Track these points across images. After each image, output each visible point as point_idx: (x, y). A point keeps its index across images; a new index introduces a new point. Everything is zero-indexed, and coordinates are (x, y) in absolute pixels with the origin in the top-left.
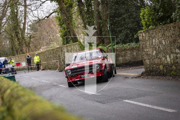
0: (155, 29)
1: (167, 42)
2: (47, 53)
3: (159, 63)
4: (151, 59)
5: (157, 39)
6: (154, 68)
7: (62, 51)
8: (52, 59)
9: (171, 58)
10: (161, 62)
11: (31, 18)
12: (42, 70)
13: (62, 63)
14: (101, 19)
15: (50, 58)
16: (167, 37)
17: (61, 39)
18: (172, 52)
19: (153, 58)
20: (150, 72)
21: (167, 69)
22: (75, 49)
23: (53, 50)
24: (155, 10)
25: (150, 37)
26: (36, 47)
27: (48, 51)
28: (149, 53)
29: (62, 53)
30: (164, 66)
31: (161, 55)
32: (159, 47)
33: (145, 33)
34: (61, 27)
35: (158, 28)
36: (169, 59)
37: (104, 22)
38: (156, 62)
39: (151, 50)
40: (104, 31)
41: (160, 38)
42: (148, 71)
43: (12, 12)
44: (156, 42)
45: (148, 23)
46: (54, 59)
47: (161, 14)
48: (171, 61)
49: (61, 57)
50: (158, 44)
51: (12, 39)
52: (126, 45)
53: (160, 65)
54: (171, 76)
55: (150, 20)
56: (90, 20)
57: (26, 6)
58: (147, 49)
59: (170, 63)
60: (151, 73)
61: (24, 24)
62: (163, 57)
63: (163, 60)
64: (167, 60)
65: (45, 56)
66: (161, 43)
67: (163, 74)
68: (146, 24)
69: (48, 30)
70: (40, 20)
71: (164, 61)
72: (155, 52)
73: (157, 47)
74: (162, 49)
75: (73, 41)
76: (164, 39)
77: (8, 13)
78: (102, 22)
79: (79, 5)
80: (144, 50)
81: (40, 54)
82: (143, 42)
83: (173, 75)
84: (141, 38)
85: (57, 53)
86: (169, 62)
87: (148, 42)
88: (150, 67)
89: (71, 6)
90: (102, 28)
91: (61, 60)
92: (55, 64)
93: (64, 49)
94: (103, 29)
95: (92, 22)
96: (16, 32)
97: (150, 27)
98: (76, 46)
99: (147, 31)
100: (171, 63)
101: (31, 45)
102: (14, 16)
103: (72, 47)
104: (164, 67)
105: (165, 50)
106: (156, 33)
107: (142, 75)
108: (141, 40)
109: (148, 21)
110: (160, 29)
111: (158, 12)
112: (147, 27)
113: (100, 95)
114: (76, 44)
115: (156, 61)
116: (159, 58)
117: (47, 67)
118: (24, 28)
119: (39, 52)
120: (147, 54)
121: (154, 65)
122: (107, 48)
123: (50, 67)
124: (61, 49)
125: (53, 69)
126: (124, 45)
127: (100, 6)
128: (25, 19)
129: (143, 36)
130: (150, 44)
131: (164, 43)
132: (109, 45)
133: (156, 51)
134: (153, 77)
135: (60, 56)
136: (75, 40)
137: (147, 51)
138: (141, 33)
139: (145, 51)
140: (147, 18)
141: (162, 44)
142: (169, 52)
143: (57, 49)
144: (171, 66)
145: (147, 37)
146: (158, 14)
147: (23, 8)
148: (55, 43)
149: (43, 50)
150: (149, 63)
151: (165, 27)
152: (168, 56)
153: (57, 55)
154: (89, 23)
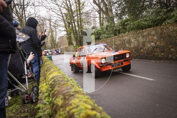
7: (68, 48)
11: (58, 37)
17: (68, 44)
26: (60, 46)
27: (64, 48)
34: (68, 40)
43: (51, 34)
51: (51, 44)
57: (56, 32)
61: (56, 38)
70: (60, 37)
77: (50, 35)
79: (73, 33)
89: (71, 33)
96: (53, 41)
101: (58, 46)
102: (52, 36)
103: (71, 47)
118: (56, 40)
127: (80, 33)
128: (56, 37)
136: (72, 44)
143: (66, 47)
147: (55, 33)
148: (66, 45)
149: (62, 47)
154: (77, 39)
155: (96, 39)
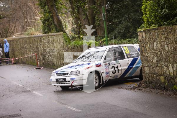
0: (157, 29)
1: (171, 48)
2: (22, 42)
3: (160, 73)
4: (151, 67)
5: (158, 42)
6: (153, 79)
7: (41, 41)
8: (27, 50)
9: (174, 69)
10: (163, 72)
12: (13, 64)
13: (40, 57)
14: (95, 4)
15: (25, 48)
16: (171, 42)
18: (175, 62)
19: (153, 66)
20: (149, 83)
21: (169, 82)
22: (59, 40)
23: (29, 38)
24: (159, 5)
25: (151, 39)
27: (22, 39)
28: (149, 59)
29: (41, 44)
30: (166, 77)
31: (163, 63)
32: (161, 53)
33: (145, 33)
34: (42, 8)
35: (160, 29)
36: (171, 70)
37: (99, 7)
38: (157, 72)
39: (151, 55)
40: (98, 19)
41: (162, 42)
42: (147, 81)
44: (157, 46)
45: (150, 20)
46: (30, 51)
47: (165, 11)
48: (173, 72)
49: (40, 49)
50: (160, 49)
52: (125, 41)
53: (161, 76)
54: (172, 91)
55: (153, 18)
56: (80, 4)
58: (147, 54)
59: (172, 75)
60: (151, 85)
62: (165, 66)
63: (165, 69)
64: (169, 71)
65: (18, 45)
66: (163, 48)
67: (164, 88)
68: (148, 21)
69: (24, 10)
71: (166, 71)
72: (155, 58)
73: (159, 53)
74: (164, 56)
75: (56, 29)
76: (167, 44)
78: (95, 8)
80: (143, 54)
81: (12, 42)
82: (143, 44)
83: (174, 91)
84: (141, 38)
85: (34, 43)
86: (171, 73)
87: (149, 45)
88: (149, 77)
90: (95, 15)
91: (39, 53)
92: (31, 58)
93: (43, 39)
94: (97, 16)
95: (83, 7)
97: (151, 27)
98: (60, 37)
99: (148, 31)
100: (174, 75)
103: (55, 37)
104: (165, 79)
105: (168, 57)
106: (158, 34)
107: (139, 86)
108: (140, 41)
109: (151, 18)
110: (163, 31)
111: (162, 8)
112: (149, 24)
113: (80, 112)
114: (60, 35)
115: (157, 70)
116: (160, 67)
117: (20, 60)
119: (11, 38)
120: (147, 60)
121: (154, 75)
122: (100, 43)
123: (24, 61)
124: (41, 39)
125: (28, 64)
126: (122, 40)
129: (142, 36)
130: (151, 48)
131: (167, 49)
132: (102, 40)
133: (158, 58)
134: (152, 90)
135: (38, 48)
136: (60, 28)
137: (147, 55)
138: (141, 32)
139: (144, 56)
140: (149, 14)
141: (165, 49)
142: (172, 60)
143: (34, 38)
144: (173, 79)
145: (147, 38)
146: (162, 11)
148: (33, 28)
149: (16, 36)
150: (148, 71)
151: (169, 29)
152: (170, 66)
153: (35, 46)
154: (79, 8)
155: (161, 18)
